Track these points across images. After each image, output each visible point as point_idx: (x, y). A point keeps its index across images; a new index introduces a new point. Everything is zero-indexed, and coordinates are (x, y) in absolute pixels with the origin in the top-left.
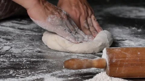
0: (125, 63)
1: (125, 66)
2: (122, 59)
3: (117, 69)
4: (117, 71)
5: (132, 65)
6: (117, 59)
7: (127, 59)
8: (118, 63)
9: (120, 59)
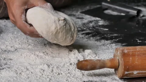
0: (137, 53)
1: (137, 56)
2: (133, 50)
3: (131, 58)
4: (131, 61)
5: (144, 54)
6: (128, 51)
7: (138, 50)
8: (130, 53)
9: (132, 50)
